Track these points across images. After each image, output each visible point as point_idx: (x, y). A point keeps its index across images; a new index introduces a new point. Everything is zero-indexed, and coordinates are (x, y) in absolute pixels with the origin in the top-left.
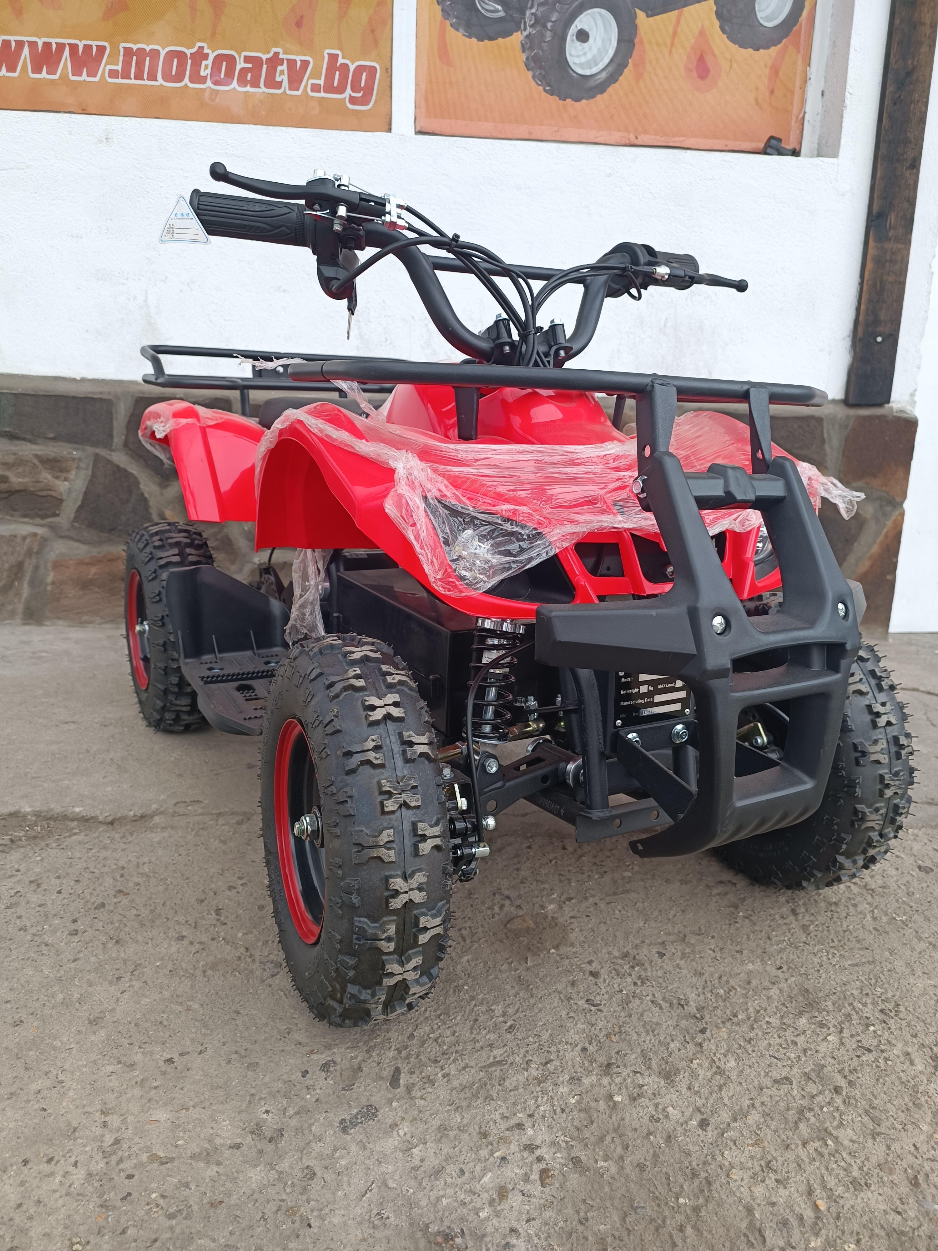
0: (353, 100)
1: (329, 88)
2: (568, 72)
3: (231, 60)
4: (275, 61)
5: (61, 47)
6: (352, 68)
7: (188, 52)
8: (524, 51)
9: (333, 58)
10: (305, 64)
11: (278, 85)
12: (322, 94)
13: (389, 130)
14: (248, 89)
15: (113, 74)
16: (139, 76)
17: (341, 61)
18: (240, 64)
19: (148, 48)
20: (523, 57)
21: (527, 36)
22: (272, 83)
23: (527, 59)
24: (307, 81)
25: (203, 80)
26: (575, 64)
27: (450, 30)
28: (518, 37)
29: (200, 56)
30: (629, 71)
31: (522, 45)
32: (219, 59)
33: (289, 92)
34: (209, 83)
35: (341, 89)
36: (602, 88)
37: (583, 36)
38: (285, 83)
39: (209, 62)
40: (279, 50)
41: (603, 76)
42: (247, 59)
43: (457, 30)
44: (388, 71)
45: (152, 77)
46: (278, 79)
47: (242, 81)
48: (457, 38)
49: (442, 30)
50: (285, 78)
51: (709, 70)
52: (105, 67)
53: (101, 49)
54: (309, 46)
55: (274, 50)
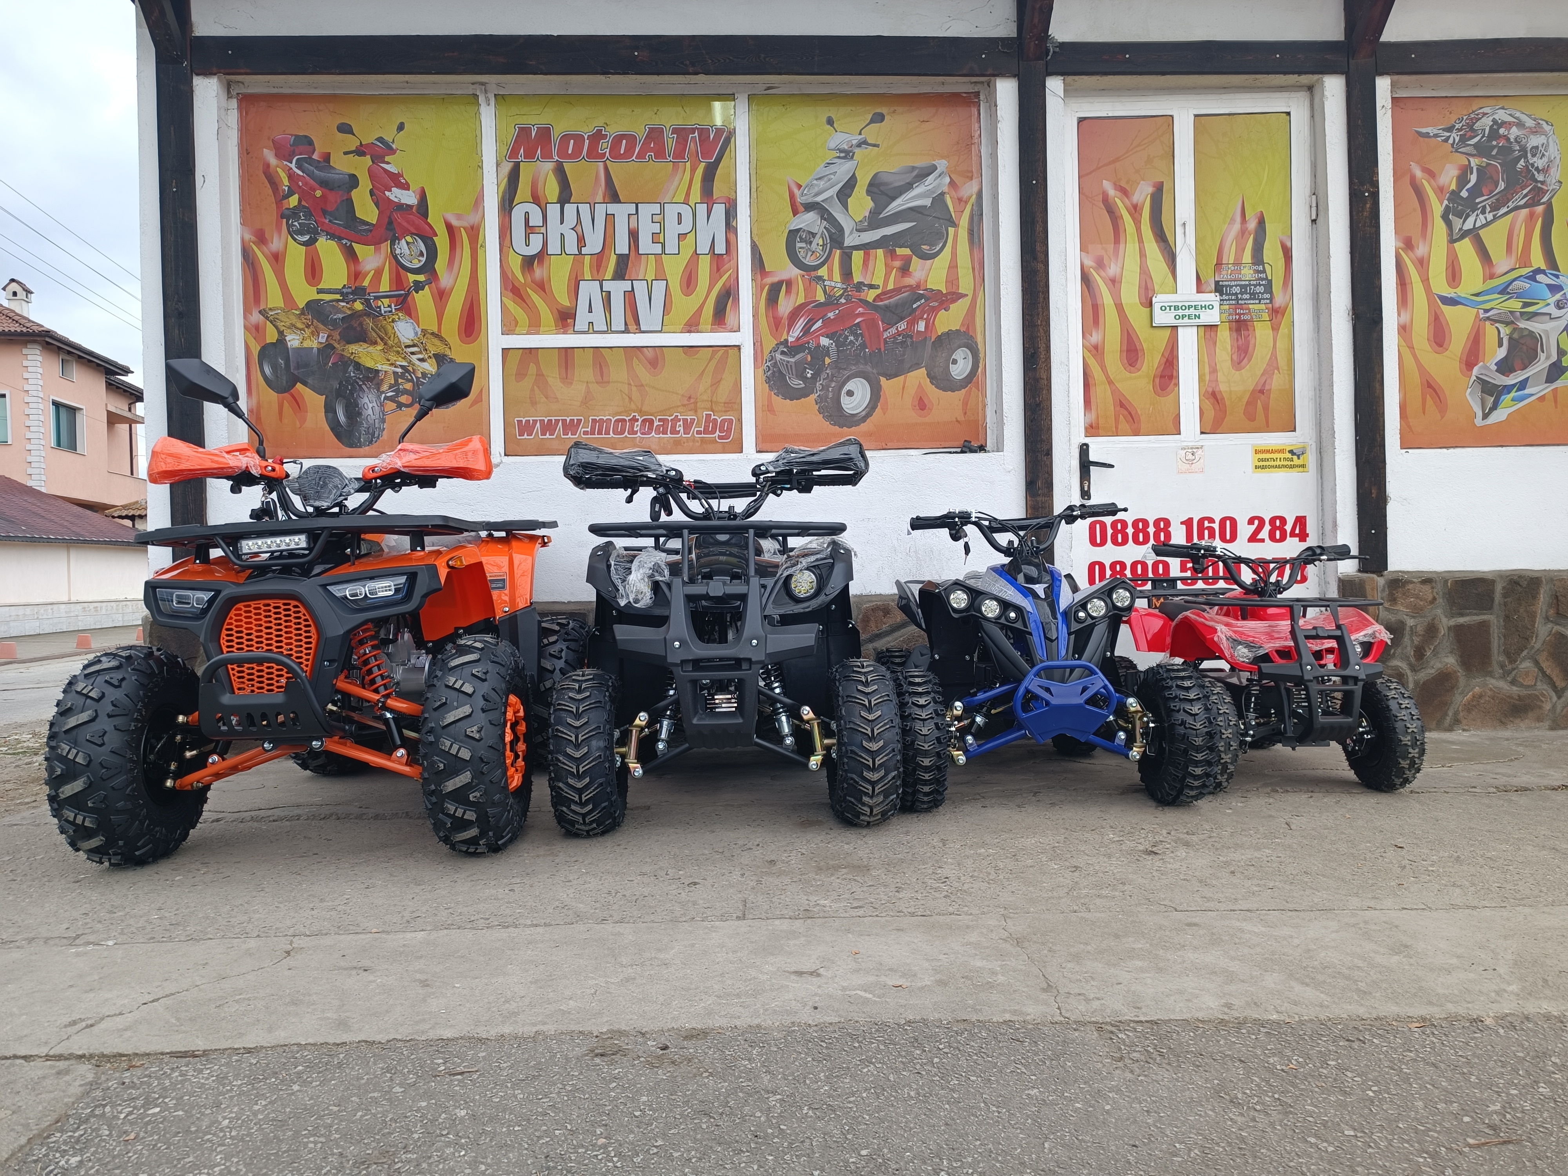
0: (720, 437)
1: (706, 431)
2: (843, 413)
3: (651, 422)
4: (676, 419)
5: (557, 421)
6: (719, 421)
7: (627, 419)
8: (817, 404)
9: (708, 416)
10: (693, 420)
11: (678, 432)
12: (703, 435)
13: (742, 452)
14: (661, 435)
15: (586, 433)
16: (600, 433)
17: (713, 417)
18: (656, 423)
19: (605, 418)
20: (817, 407)
21: (818, 396)
22: (674, 431)
23: (819, 408)
24: (694, 429)
25: (635, 433)
26: (847, 408)
27: (774, 397)
28: (813, 396)
29: (634, 420)
30: (878, 410)
31: (816, 401)
32: (644, 421)
33: (684, 436)
34: (639, 434)
35: (713, 432)
36: (864, 419)
37: (850, 393)
38: (682, 431)
39: (639, 423)
40: (678, 414)
41: (864, 413)
42: (660, 420)
43: (778, 396)
44: (740, 420)
45: (607, 433)
46: (677, 429)
47: (658, 432)
48: (778, 400)
49: (770, 397)
50: (682, 429)
51: (925, 406)
52: (581, 430)
53: (579, 421)
54: (694, 411)
55: (675, 414)
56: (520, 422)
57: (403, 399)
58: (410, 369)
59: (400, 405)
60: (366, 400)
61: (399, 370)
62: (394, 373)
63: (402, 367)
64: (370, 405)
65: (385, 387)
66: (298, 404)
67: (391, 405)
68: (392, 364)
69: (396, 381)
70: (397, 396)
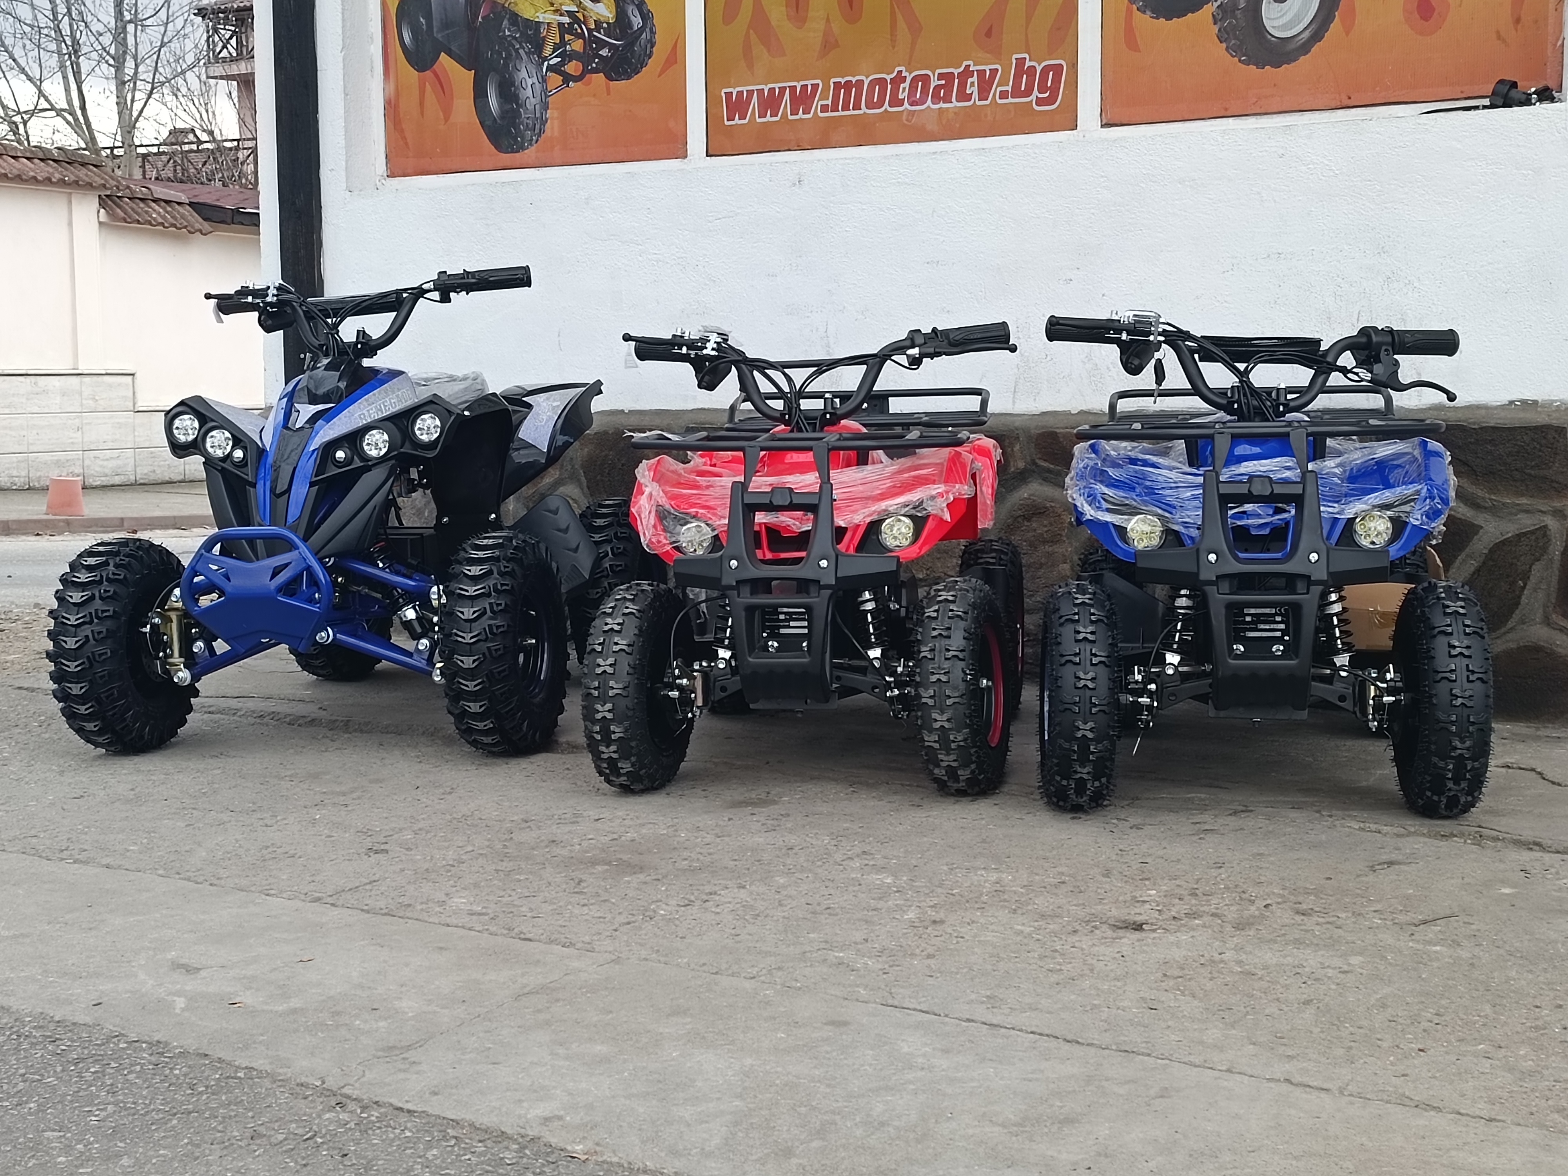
0: (1039, 101)
1: (1016, 93)
2: (1265, 37)
3: (926, 79)
4: (967, 73)
5: (783, 91)
6: (1039, 69)
7: (888, 78)
8: (1215, 24)
9: (1021, 62)
10: (994, 72)
11: (969, 97)
12: (1010, 100)
13: (1075, 127)
14: (942, 105)
15: (824, 108)
16: (846, 108)
17: (1028, 64)
18: (934, 82)
19: (854, 80)
20: (1215, 29)
21: (1218, 7)
22: (964, 96)
23: (1219, 30)
24: (996, 89)
25: (901, 103)
26: (1273, 27)
27: (1136, 13)
28: (1209, 9)
29: (899, 79)
30: (1336, 26)
31: (1213, 16)
32: (915, 80)
33: (978, 103)
34: (906, 105)
35: (1028, 92)
36: (1305, 48)
38: (975, 95)
39: (907, 85)
40: (970, 62)
41: (1306, 34)
42: (941, 76)
43: (1144, 12)
44: (1074, 67)
45: (857, 107)
46: (968, 92)
47: (936, 98)
48: (1144, 21)
49: (1129, 16)
50: (975, 89)
51: (1433, 9)
52: (817, 103)
53: (815, 87)
54: (997, 54)
55: (965, 63)
56: (729, 95)
57: (572, 68)
58: (580, 16)
59: (567, 79)
60: (523, 74)
61: (566, 20)
62: (561, 25)
63: (570, 14)
64: (530, 82)
65: (548, 50)
66: (443, 86)
67: (555, 79)
68: (556, 11)
69: (562, 38)
70: (562, 64)
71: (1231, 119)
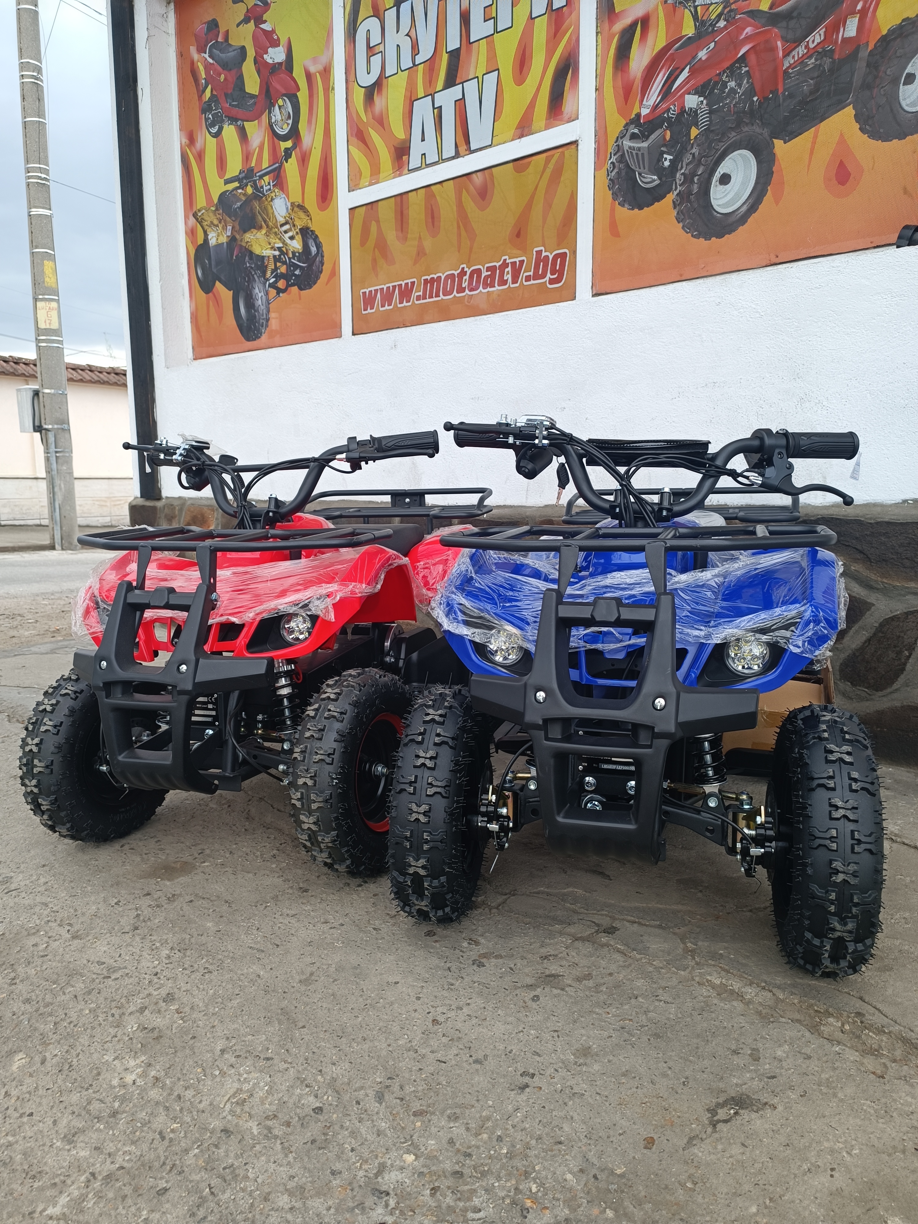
0: (552, 281)
1: (536, 276)
2: (712, 215)
3: (479, 271)
4: (505, 265)
5: (394, 288)
6: (551, 257)
7: (456, 273)
8: (675, 208)
9: (539, 253)
10: (522, 262)
11: (505, 282)
12: (532, 282)
13: (574, 298)
14: (489, 289)
15: (418, 298)
16: (431, 296)
17: (544, 254)
18: (485, 274)
19: (436, 277)
20: (675, 213)
21: (677, 195)
22: (503, 282)
23: (678, 213)
24: (523, 275)
25: (463, 290)
26: (718, 205)
27: (618, 207)
28: (671, 197)
29: (463, 273)
30: (768, 199)
31: (674, 202)
32: (473, 273)
33: (512, 286)
34: (467, 291)
35: (543, 276)
36: (743, 219)
37: (725, 179)
38: (510, 280)
39: (467, 277)
40: (507, 257)
41: (745, 208)
42: (488, 269)
43: (623, 206)
44: (574, 252)
45: (437, 295)
46: (505, 278)
47: (485, 286)
48: (624, 212)
49: (613, 210)
50: (510, 276)
51: (848, 175)
52: (415, 294)
53: (413, 283)
54: (524, 249)
55: (504, 258)
56: (364, 293)
57: (281, 284)
58: (284, 249)
59: (279, 291)
60: (257, 290)
61: (277, 253)
62: (274, 256)
63: (279, 249)
64: (260, 295)
65: (269, 274)
66: (217, 301)
67: (273, 291)
68: (272, 248)
69: (275, 265)
70: (276, 282)
71: (684, 283)
